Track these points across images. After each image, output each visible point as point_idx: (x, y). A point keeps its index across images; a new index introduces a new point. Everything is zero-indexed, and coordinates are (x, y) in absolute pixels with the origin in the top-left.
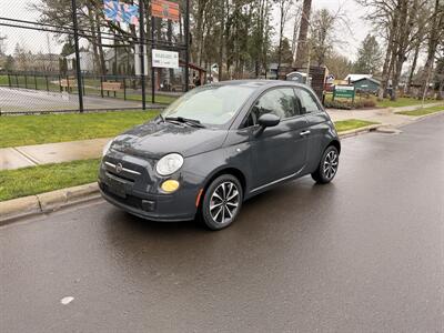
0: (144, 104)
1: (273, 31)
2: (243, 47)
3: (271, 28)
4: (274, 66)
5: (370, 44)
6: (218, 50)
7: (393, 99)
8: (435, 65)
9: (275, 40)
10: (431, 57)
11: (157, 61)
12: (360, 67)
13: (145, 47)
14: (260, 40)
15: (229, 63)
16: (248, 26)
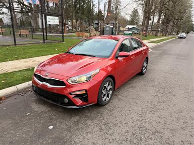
0: (44, 41)
1: (95, 6)
2: (83, 13)
3: (94, 5)
4: (96, 22)
5: (135, 12)
6: (71, 14)
7: (146, 36)
8: (161, 22)
9: (96, 10)
10: (159, 19)
11: (49, 21)
12: (132, 22)
13: (43, 15)
14: (90, 10)
15: (77, 20)
16: (84, 4)
